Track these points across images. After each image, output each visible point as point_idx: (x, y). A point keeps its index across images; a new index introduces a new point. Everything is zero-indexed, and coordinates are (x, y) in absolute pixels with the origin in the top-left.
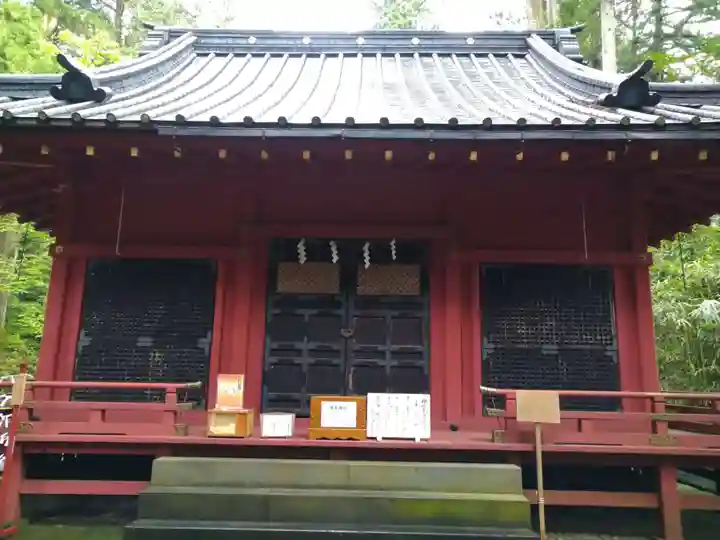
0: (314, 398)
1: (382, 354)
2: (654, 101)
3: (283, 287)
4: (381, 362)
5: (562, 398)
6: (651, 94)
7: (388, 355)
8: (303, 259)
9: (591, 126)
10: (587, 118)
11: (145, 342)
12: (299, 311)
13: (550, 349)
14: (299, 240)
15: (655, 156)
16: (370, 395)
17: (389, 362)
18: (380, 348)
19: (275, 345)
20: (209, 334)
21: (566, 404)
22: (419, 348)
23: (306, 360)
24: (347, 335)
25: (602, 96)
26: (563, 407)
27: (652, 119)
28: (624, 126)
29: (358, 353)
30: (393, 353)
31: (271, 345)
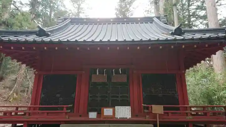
0: (102, 108)
1: (118, 97)
2: (183, 33)
3: (93, 80)
4: (118, 99)
5: (164, 107)
6: (183, 31)
7: (119, 97)
8: (98, 74)
9: (167, 40)
10: (166, 38)
11: (58, 95)
12: (98, 87)
13: (160, 95)
14: (97, 69)
15: (183, 47)
16: (116, 107)
17: (119, 99)
18: (118, 95)
20: (75, 93)
21: (165, 109)
22: (127, 95)
23: (99, 99)
24: (109, 92)
25: (171, 32)
26: (164, 110)
27: (182, 38)
28: (175, 40)
29: (113, 97)
30: (121, 96)
31: (90, 95)
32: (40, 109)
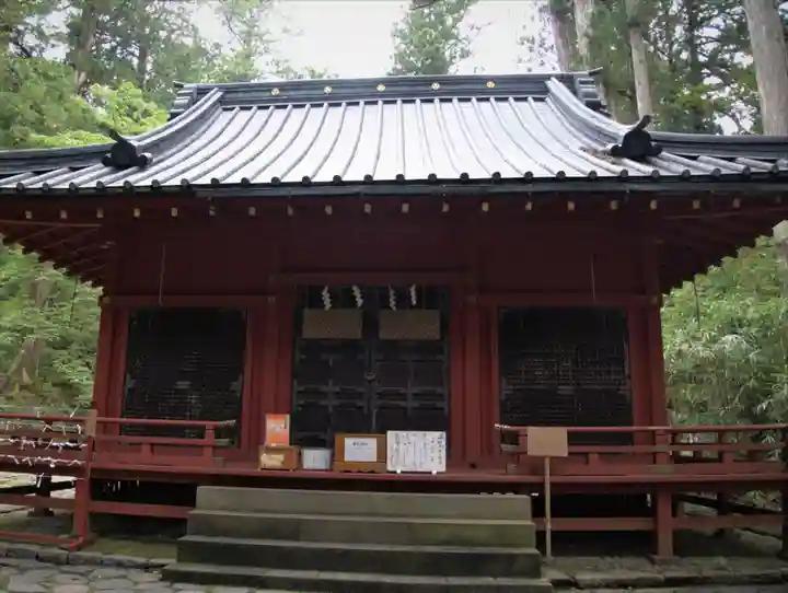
0: (338, 437)
1: (403, 397)
2: (656, 152)
3: (310, 332)
4: (402, 403)
5: (569, 433)
6: (653, 144)
7: (410, 397)
8: (328, 304)
9: (592, 178)
10: (590, 169)
11: (183, 385)
12: (324, 357)
13: (565, 390)
14: (323, 288)
15: (653, 205)
16: (389, 433)
17: (411, 404)
18: (402, 391)
19: (302, 389)
20: (241, 377)
21: (573, 439)
22: (439, 390)
23: (331, 403)
24: (369, 378)
26: (570, 444)
27: (647, 170)
28: (623, 178)
29: (381, 396)
30: (415, 395)
31: (298, 388)
32: (125, 429)
